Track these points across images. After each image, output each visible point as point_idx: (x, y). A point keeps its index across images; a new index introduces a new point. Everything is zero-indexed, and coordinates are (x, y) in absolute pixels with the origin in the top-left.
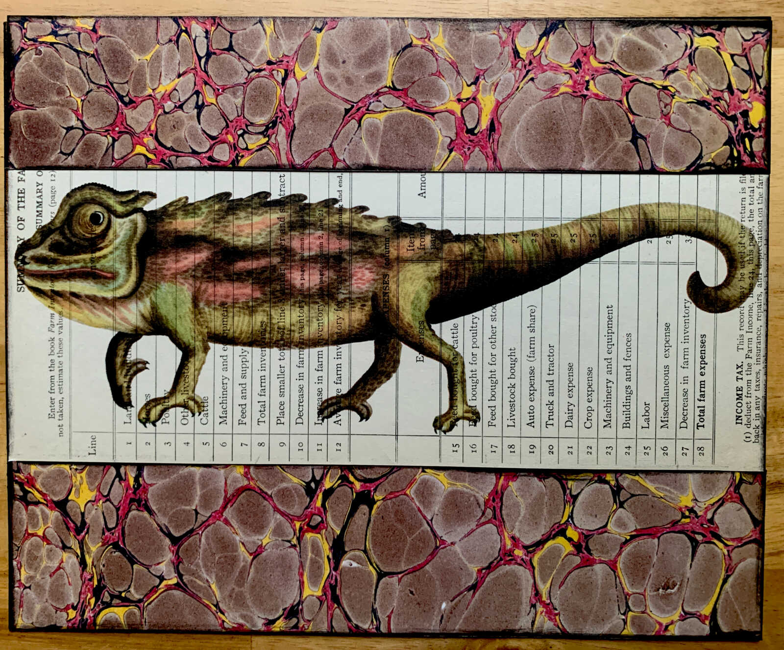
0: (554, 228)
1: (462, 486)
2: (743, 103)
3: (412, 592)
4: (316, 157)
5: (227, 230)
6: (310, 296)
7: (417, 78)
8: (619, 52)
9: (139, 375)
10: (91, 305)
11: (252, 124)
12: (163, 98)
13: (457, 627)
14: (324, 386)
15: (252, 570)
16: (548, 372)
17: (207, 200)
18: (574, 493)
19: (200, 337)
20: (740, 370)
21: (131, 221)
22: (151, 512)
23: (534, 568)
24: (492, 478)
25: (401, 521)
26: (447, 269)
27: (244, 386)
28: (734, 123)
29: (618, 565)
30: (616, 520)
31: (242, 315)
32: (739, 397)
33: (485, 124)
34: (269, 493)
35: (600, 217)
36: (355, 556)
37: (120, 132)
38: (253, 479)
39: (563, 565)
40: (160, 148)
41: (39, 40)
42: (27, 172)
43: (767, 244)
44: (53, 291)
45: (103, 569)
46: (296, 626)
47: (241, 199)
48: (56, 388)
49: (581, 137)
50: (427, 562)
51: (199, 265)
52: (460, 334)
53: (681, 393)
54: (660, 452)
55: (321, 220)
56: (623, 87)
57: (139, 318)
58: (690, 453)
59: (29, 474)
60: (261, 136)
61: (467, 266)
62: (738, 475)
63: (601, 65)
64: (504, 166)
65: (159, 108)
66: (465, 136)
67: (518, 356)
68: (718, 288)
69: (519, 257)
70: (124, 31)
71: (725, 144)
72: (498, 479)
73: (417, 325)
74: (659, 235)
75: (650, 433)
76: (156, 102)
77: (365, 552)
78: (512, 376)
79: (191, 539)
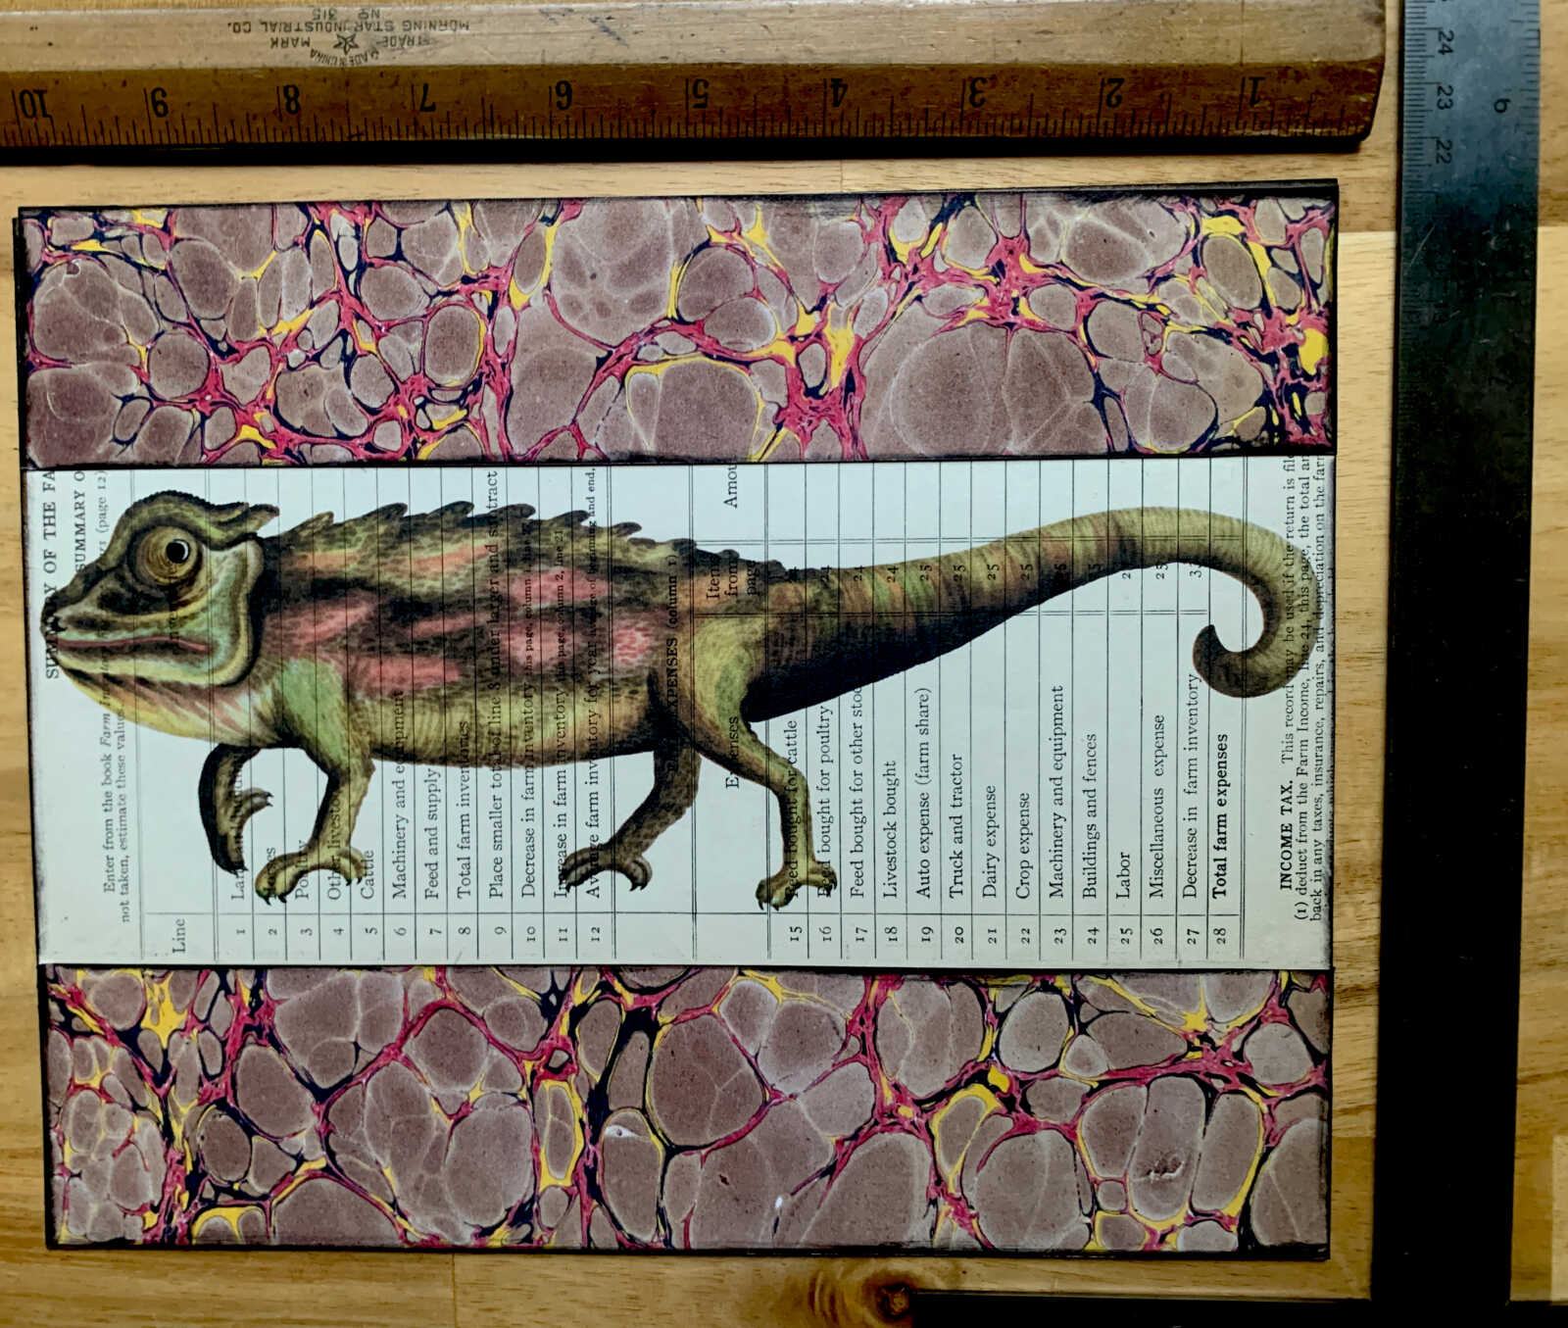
0: (958, 556)
1: (811, 997)
2: (1288, 331)
3: (724, 1180)
4: (549, 441)
5: (401, 567)
6: (542, 677)
7: (718, 302)
8: (1070, 246)
9: (256, 816)
10: (172, 699)
11: (439, 386)
12: (285, 343)
13: (803, 1239)
14: (569, 831)
15: (453, 1144)
16: (952, 802)
17: (365, 518)
18: (1000, 1009)
19: (358, 751)
20: (1286, 795)
21: (236, 555)
22: (279, 1047)
23: (932, 1137)
24: (859, 983)
25: (703, 1058)
26: (776, 628)
27: (433, 832)
28: (1273, 366)
29: (1078, 1132)
30: (1073, 1056)
31: (428, 713)
32: (1286, 841)
33: (837, 379)
34: (479, 1012)
35: (1039, 535)
36: (627, 1117)
37: (213, 404)
38: (450, 990)
39: (983, 1131)
40: (283, 430)
41: (73, 248)
42: (57, 474)
43: (1333, 577)
44: (106, 676)
45: (202, 1144)
46: (528, 1238)
47: (423, 516)
48: (116, 840)
49: (1005, 396)
50: (749, 1129)
51: (354, 629)
52: (800, 740)
53: (1184, 836)
54: (1149, 938)
55: (559, 549)
56: (1078, 307)
57: (255, 719)
58: (1201, 939)
59: (75, 985)
60: (455, 408)
61: (810, 622)
62: (1284, 977)
63: (1040, 271)
64: (870, 451)
65: (279, 361)
66: (804, 401)
67: (900, 774)
68: (1247, 654)
69: (899, 606)
70: (216, 229)
71: (1257, 404)
72: (868, 986)
73: (727, 724)
74: (1143, 565)
75: (1131, 905)
76: (273, 351)
77: (644, 1111)
78: (891, 809)
79: (349, 1092)
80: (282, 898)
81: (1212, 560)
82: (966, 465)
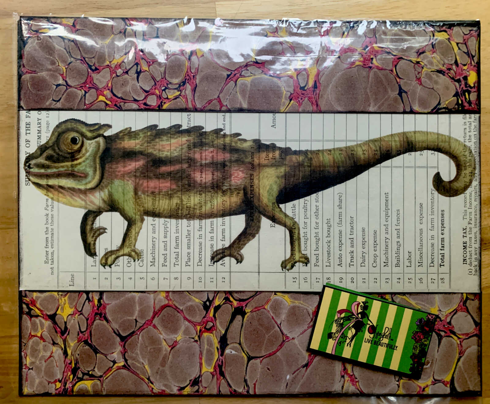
0: (352, 146)
1: (299, 303)
2: (464, 72)
3: (268, 369)
4: (209, 103)
5: (156, 147)
6: (206, 187)
8: (390, 41)
9: (101, 236)
10: (71, 193)
11: (170, 83)
12: (116, 67)
13: (297, 390)
14: (214, 243)
15: (171, 356)
17: (143, 129)
19: (139, 213)
20: (465, 231)
21: (96, 142)
22: (107, 321)
24: (317, 298)
25: (261, 325)
26: (289, 171)
27: (166, 243)
28: (459, 83)
31: (164, 200)
32: (465, 247)
33: (311, 84)
34: (181, 308)
35: (380, 140)
36: (234, 347)
37: (89, 88)
38: (171, 300)
40: (114, 97)
41: (40, 31)
42: (31, 112)
43: (480, 156)
44: (47, 185)
45: (78, 357)
46: (197, 391)
47: (164, 129)
48: (50, 245)
49: (368, 91)
50: (278, 350)
51: (138, 169)
52: (297, 210)
53: (430, 245)
54: (418, 281)
55: (212, 142)
56: (393, 62)
57: (101, 201)
58: (436, 281)
59: (32, 298)
60: (176, 91)
61: (301, 169)
62: (465, 295)
63: (380, 49)
64: (323, 109)
65: (114, 73)
66: (299, 91)
67: (332, 223)
68: (450, 182)
70: (92, 26)
71: (454, 96)
73: (271, 204)
74: (416, 151)
75: (412, 270)
76: (111, 70)
77: (240, 344)
78: (329, 236)
79: (133, 337)
80: (110, 266)
81: (438, 149)
82: (355, 115)
